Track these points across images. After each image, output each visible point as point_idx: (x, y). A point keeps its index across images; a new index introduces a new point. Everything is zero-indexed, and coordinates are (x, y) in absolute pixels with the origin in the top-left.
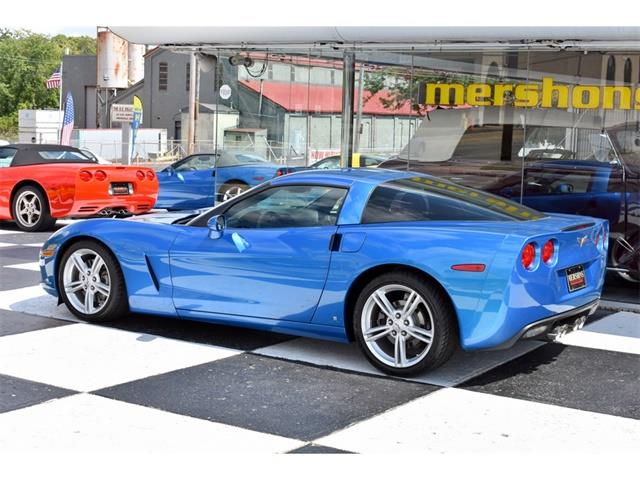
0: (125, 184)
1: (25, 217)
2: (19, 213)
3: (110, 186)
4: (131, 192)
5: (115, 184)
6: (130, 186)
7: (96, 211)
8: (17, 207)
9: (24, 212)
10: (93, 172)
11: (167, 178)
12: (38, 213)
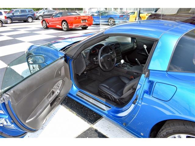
0: (85, 20)
1: (64, 28)
2: (63, 27)
3: (82, 20)
4: (87, 22)
5: (83, 20)
6: (86, 20)
7: (79, 26)
8: (63, 26)
9: (64, 27)
10: (77, 17)
11: (98, 17)
12: (67, 27)
